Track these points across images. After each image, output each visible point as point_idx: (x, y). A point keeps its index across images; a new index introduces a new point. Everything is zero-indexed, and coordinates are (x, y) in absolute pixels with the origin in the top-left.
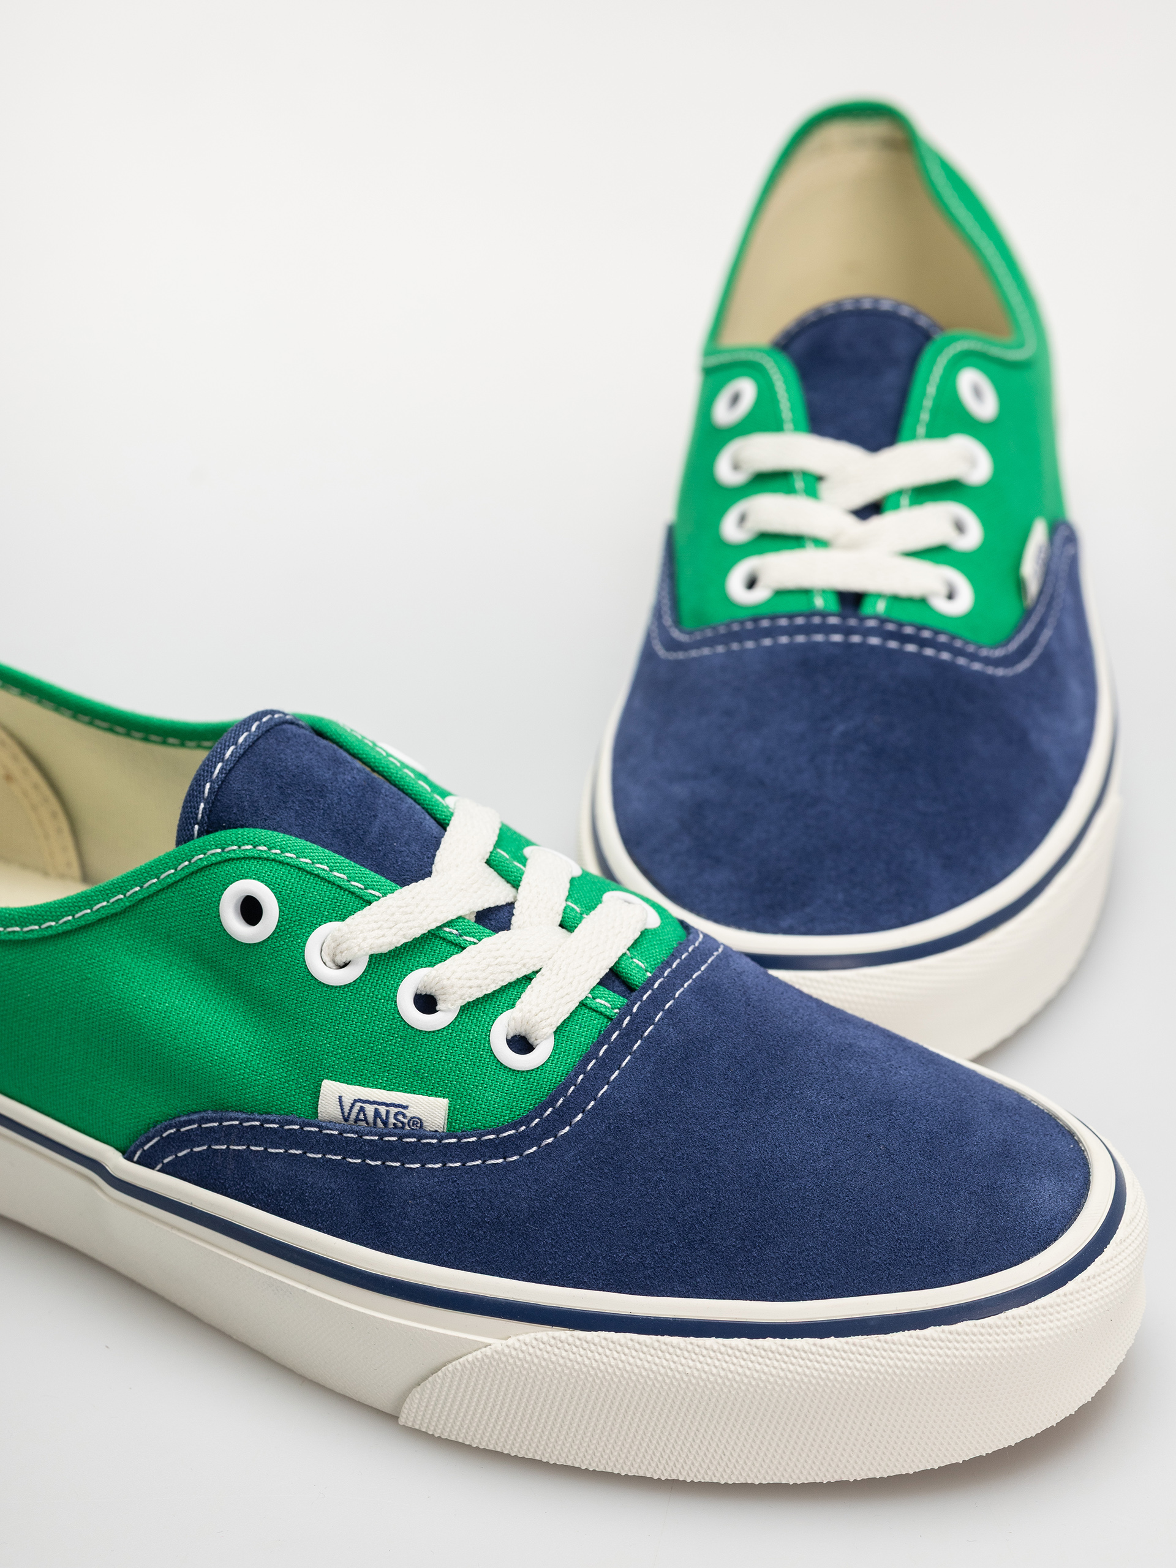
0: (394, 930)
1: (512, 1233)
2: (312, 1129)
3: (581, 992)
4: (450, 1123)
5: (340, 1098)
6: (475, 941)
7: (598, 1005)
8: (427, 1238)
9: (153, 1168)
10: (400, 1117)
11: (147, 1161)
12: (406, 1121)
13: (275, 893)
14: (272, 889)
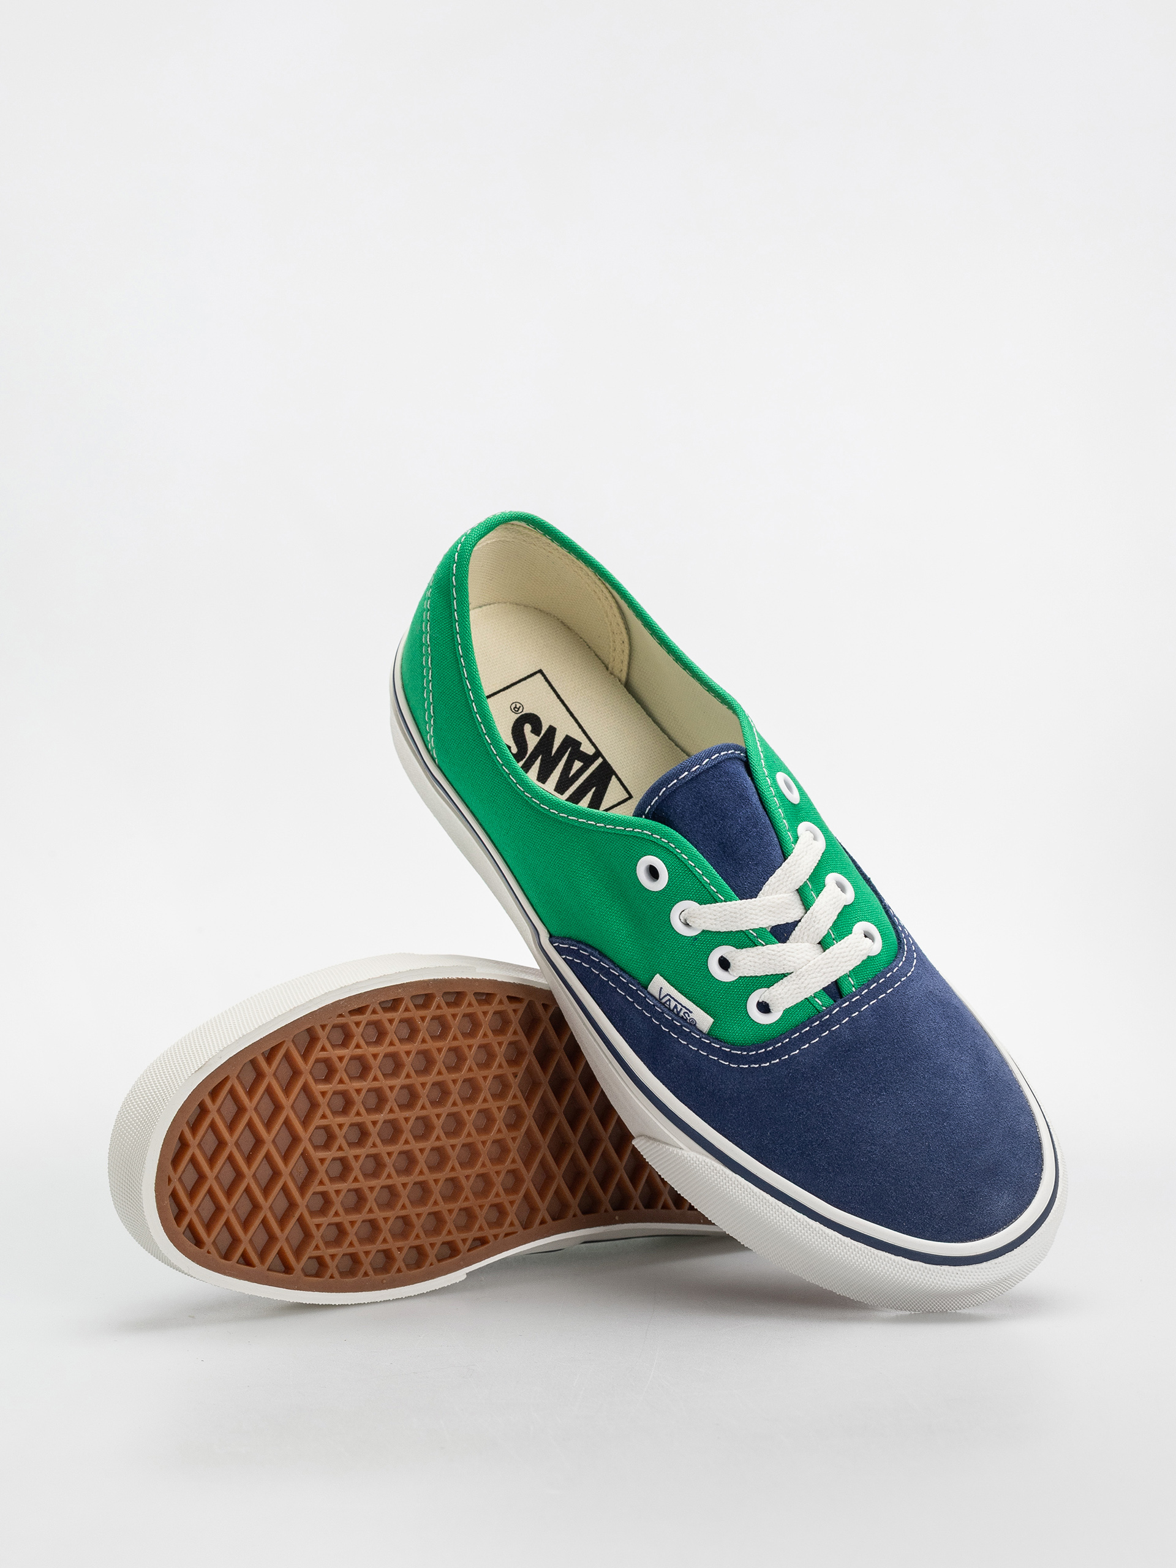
0: (722, 924)
1: (717, 1101)
2: (642, 994)
3: (809, 994)
4: (710, 1030)
5: (661, 988)
6: (764, 944)
7: (815, 1002)
8: (675, 1080)
9: (561, 955)
10: (687, 1015)
11: (560, 951)
12: (689, 1018)
13: (669, 873)
14: (668, 871)
